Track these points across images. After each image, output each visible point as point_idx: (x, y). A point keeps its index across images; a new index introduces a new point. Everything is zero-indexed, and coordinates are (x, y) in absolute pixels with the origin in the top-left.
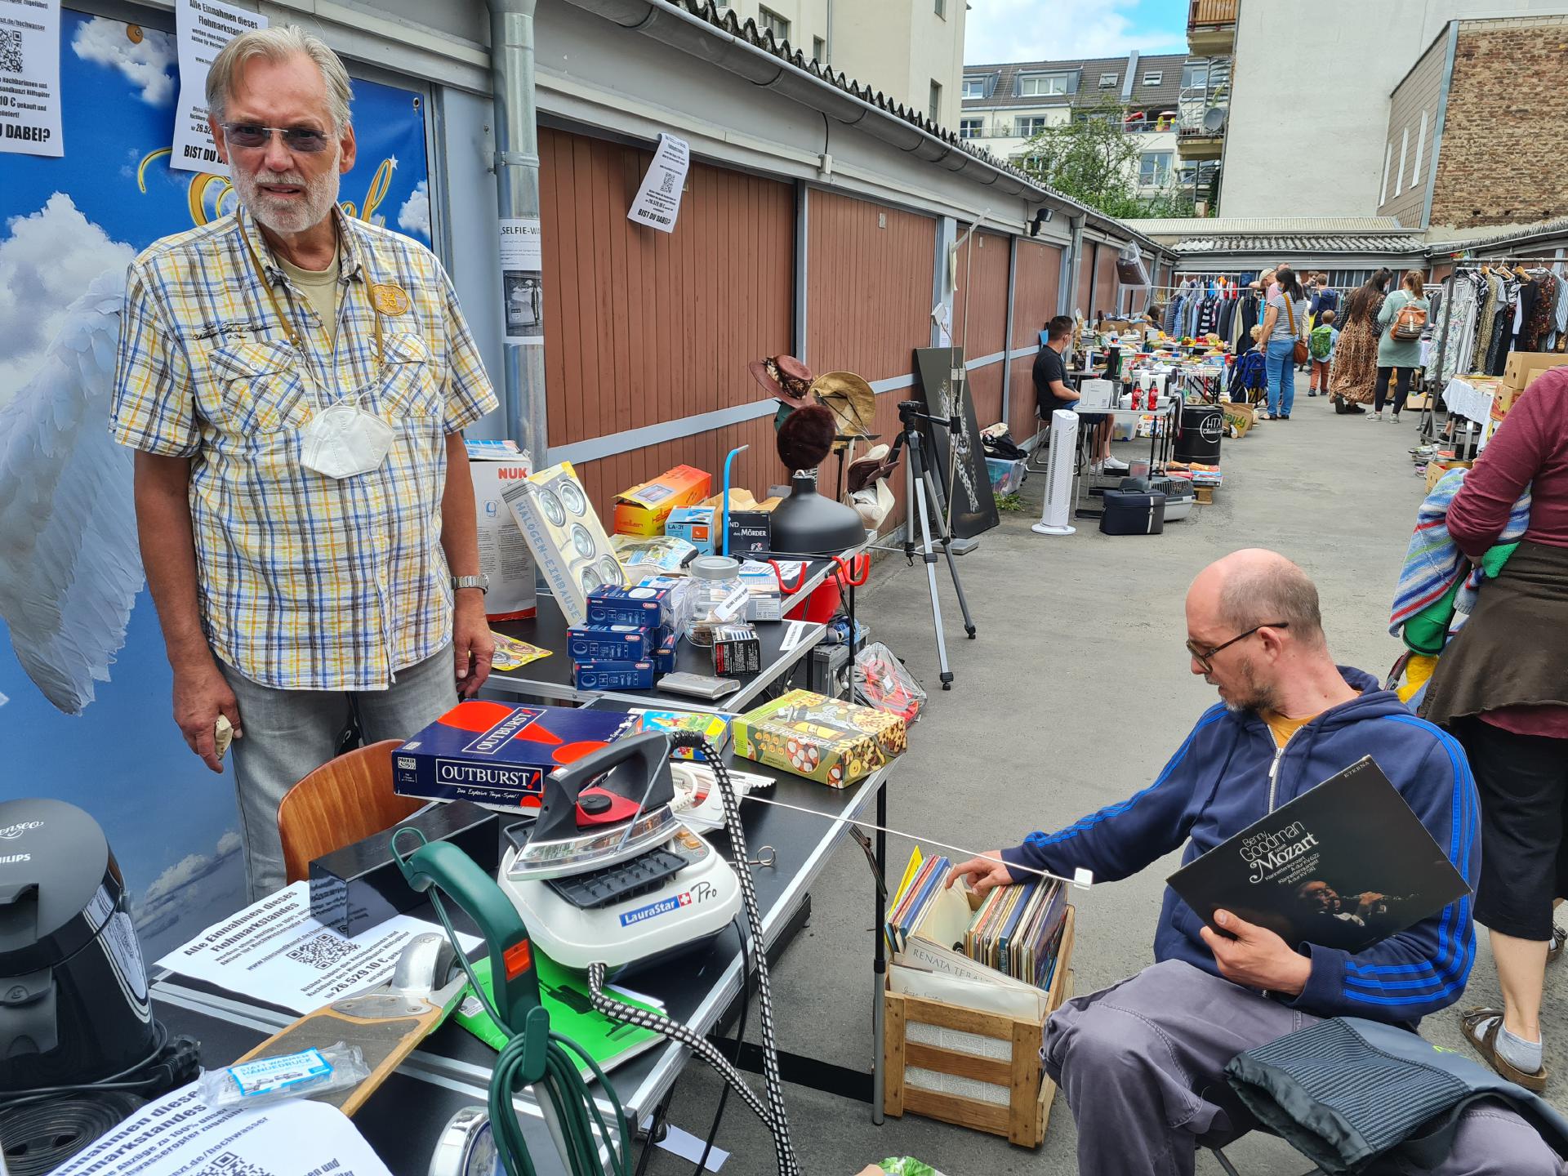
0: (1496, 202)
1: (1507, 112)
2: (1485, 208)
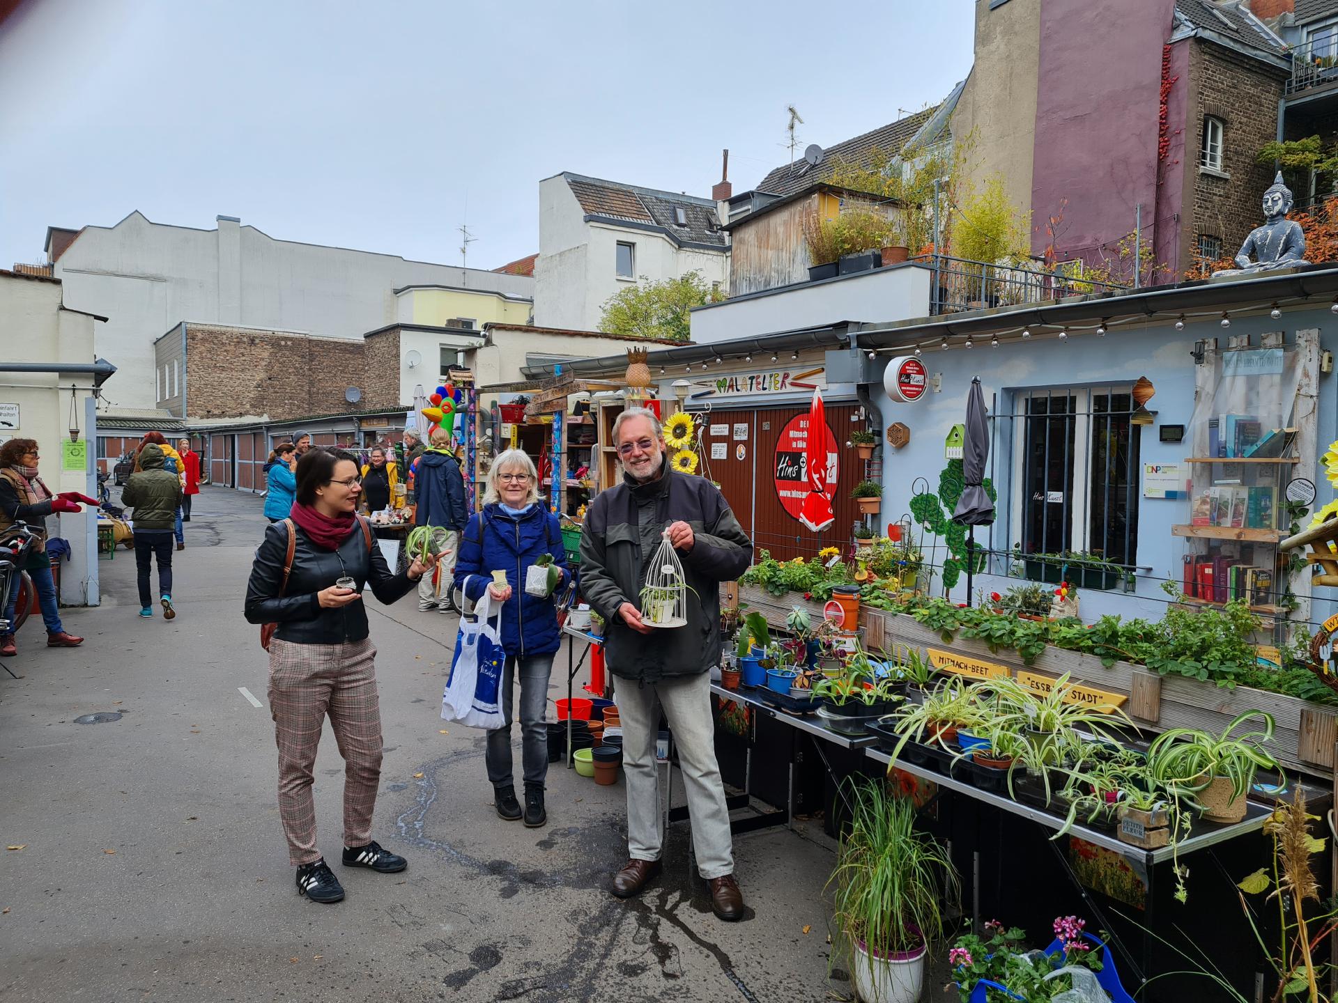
0: (217, 407)
2: (212, 410)
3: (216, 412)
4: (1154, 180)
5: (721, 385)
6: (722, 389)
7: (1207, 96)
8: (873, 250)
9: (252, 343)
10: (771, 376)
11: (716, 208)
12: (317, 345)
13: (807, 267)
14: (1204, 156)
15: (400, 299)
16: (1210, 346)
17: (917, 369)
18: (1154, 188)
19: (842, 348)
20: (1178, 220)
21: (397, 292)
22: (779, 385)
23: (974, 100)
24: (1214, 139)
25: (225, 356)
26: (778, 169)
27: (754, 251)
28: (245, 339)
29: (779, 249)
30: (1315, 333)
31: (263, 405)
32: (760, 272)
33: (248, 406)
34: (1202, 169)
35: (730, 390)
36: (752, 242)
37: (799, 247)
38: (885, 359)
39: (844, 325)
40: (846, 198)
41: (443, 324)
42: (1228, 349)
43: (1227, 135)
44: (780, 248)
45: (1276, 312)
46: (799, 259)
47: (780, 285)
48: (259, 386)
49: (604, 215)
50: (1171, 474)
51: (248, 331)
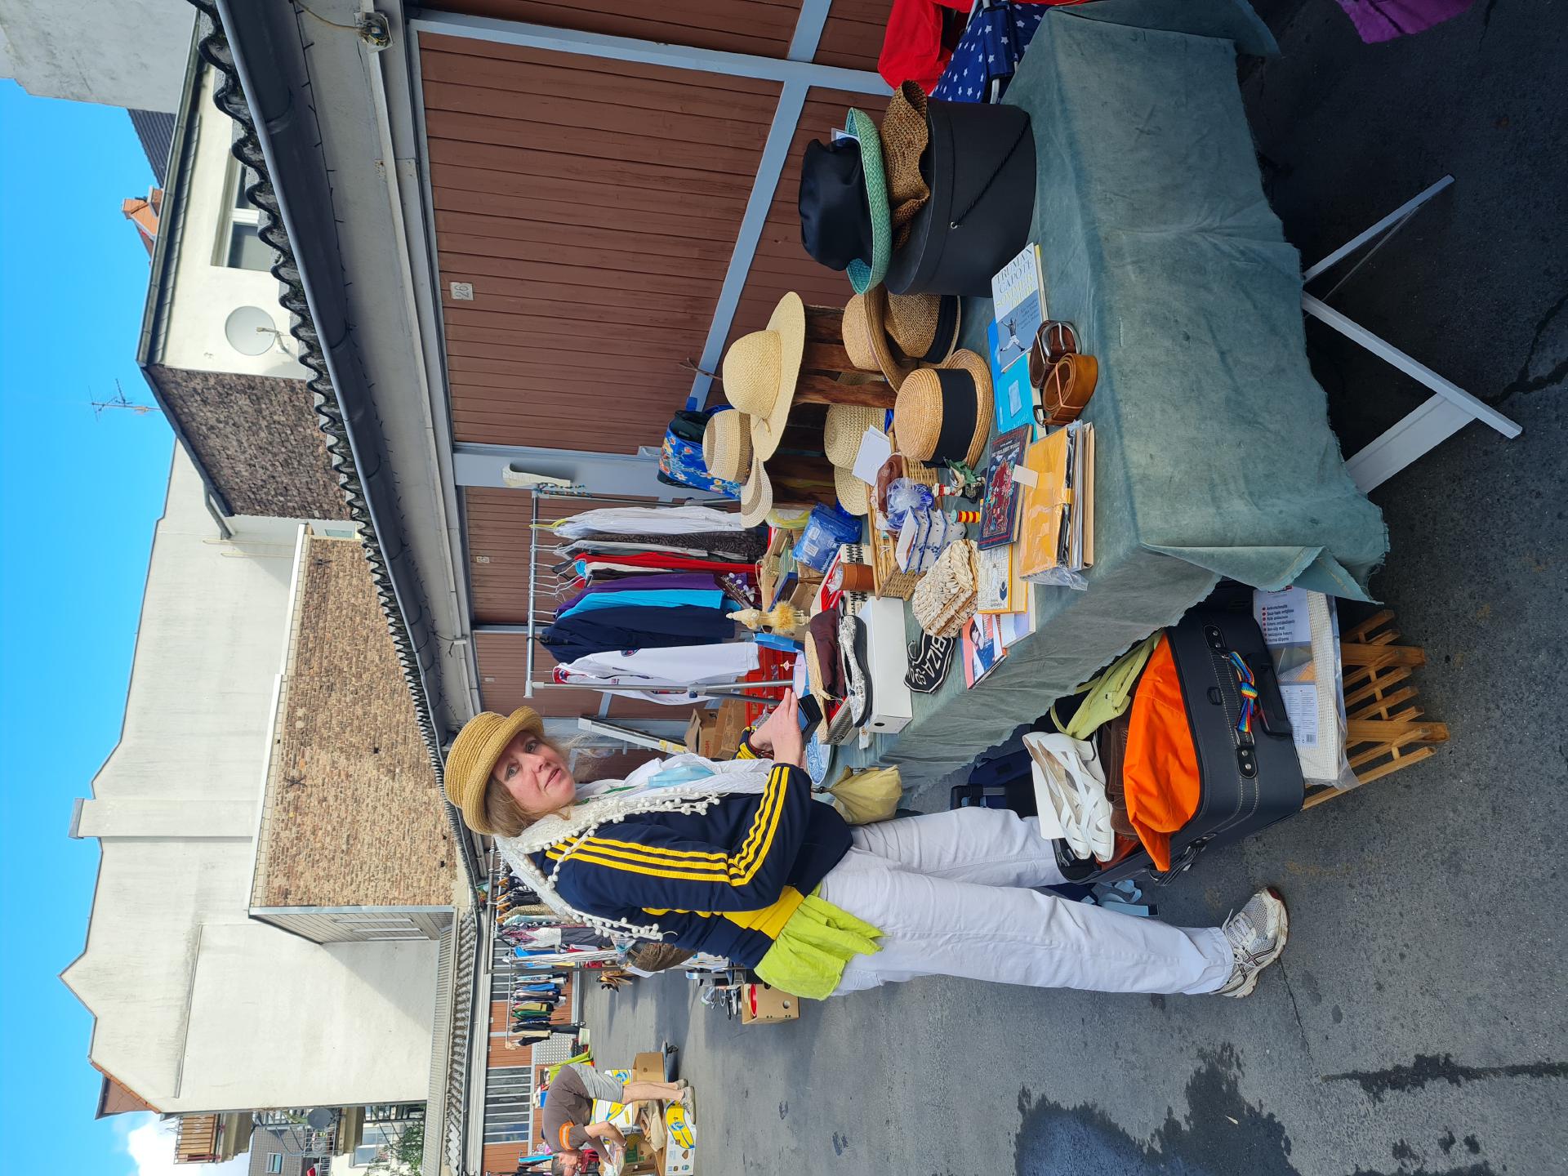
0: (433, 849)
1: (348, 852)
2: (438, 858)
3: (443, 850)
9: (298, 782)
12: (307, 662)
28: (290, 796)
51: (271, 790)
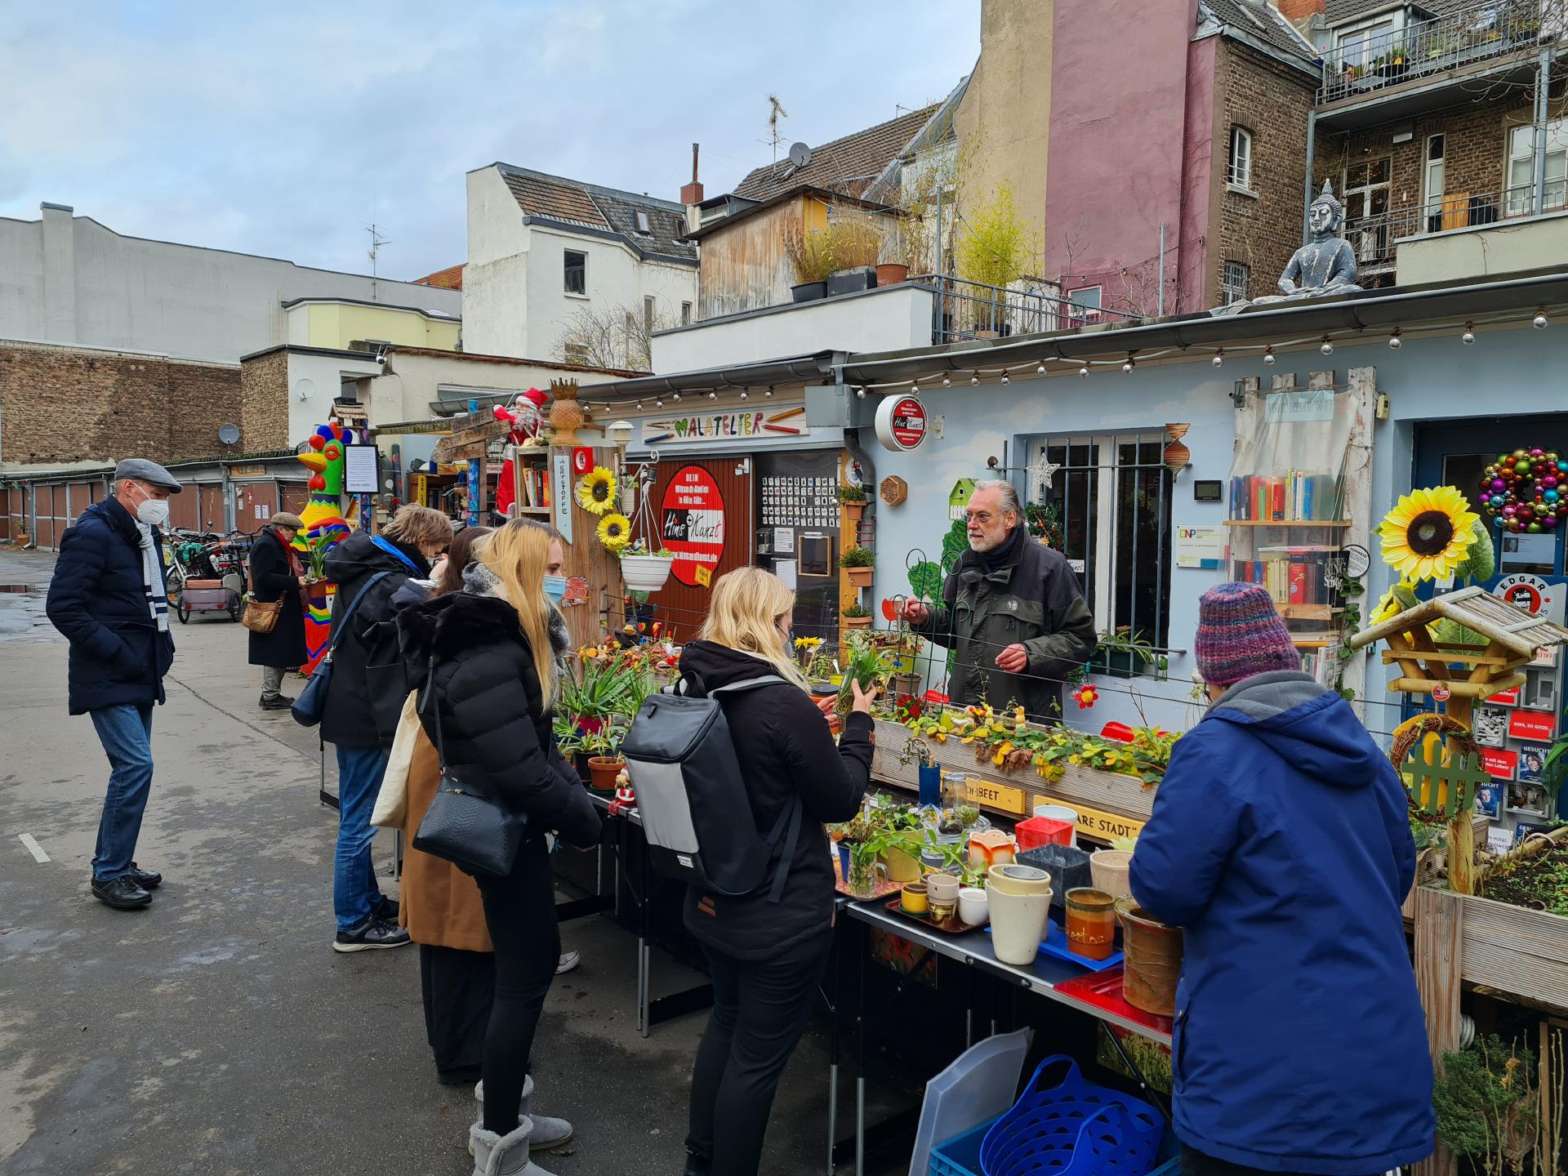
3: (43, 455)
4: (1179, 197)
5: (680, 427)
6: (682, 433)
7: (1234, 102)
8: (866, 267)
9: (91, 367)
10: (741, 417)
11: (685, 213)
12: (179, 371)
13: (791, 285)
14: (1231, 171)
15: (291, 313)
16: (1251, 387)
17: (915, 410)
18: (1178, 205)
19: (825, 383)
20: (1203, 242)
21: (286, 305)
22: (751, 429)
23: (981, 96)
24: (1242, 152)
25: (54, 384)
26: (758, 170)
27: (726, 264)
28: (81, 362)
29: (755, 263)
30: (1369, 372)
31: (107, 446)
32: (734, 290)
33: (87, 448)
34: (1229, 187)
35: (692, 433)
36: (725, 255)
37: (781, 263)
38: (878, 397)
39: (827, 355)
40: (834, 205)
41: (345, 347)
42: (1271, 391)
43: (1255, 149)
44: (759, 262)
45: (1326, 347)
46: (780, 276)
47: (758, 307)
48: (100, 422)
49: (548, 217)
50: (1207, 539)
51: (85, 351)
